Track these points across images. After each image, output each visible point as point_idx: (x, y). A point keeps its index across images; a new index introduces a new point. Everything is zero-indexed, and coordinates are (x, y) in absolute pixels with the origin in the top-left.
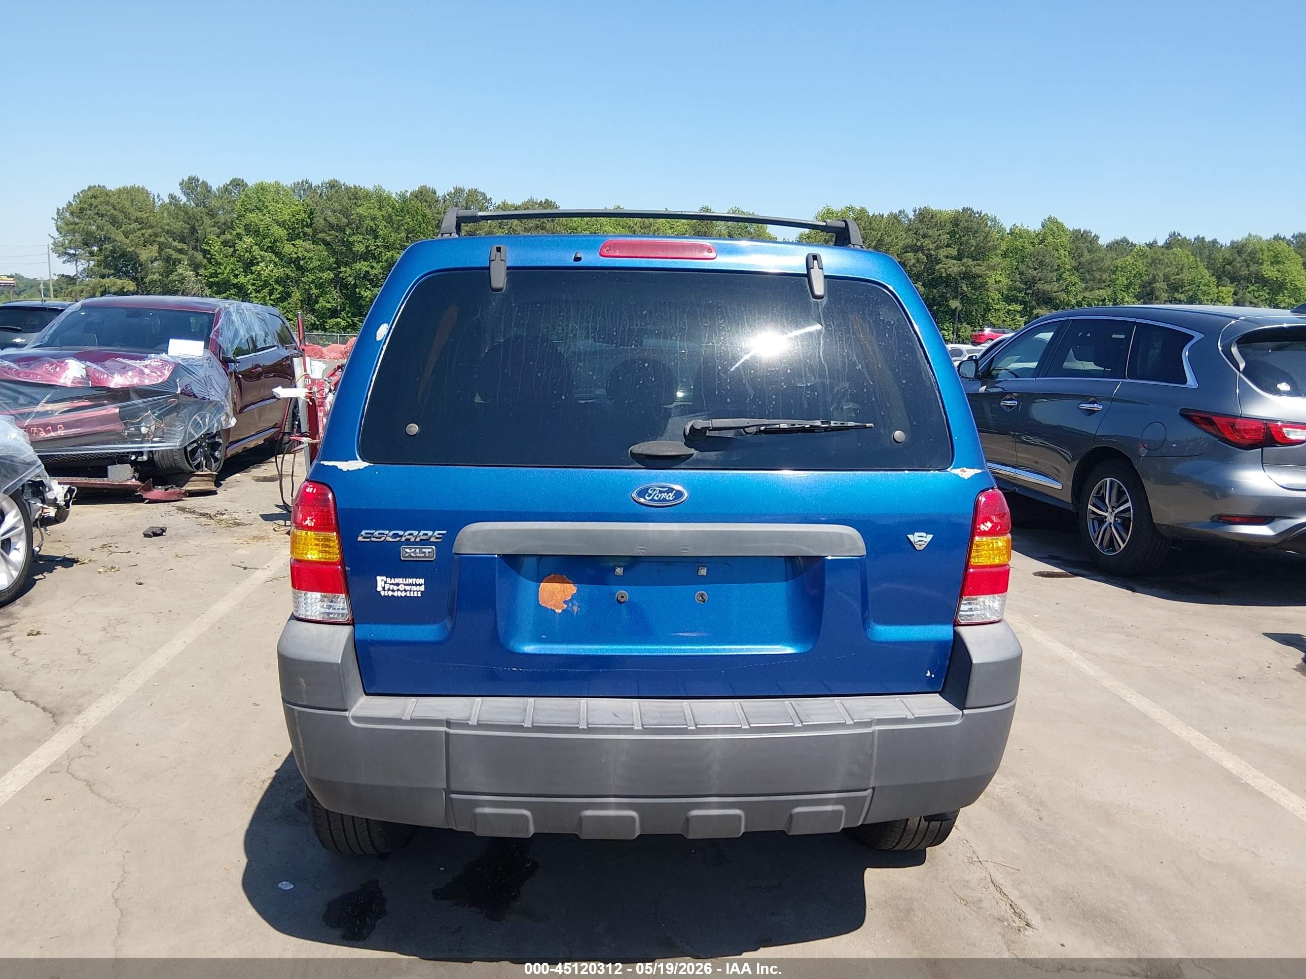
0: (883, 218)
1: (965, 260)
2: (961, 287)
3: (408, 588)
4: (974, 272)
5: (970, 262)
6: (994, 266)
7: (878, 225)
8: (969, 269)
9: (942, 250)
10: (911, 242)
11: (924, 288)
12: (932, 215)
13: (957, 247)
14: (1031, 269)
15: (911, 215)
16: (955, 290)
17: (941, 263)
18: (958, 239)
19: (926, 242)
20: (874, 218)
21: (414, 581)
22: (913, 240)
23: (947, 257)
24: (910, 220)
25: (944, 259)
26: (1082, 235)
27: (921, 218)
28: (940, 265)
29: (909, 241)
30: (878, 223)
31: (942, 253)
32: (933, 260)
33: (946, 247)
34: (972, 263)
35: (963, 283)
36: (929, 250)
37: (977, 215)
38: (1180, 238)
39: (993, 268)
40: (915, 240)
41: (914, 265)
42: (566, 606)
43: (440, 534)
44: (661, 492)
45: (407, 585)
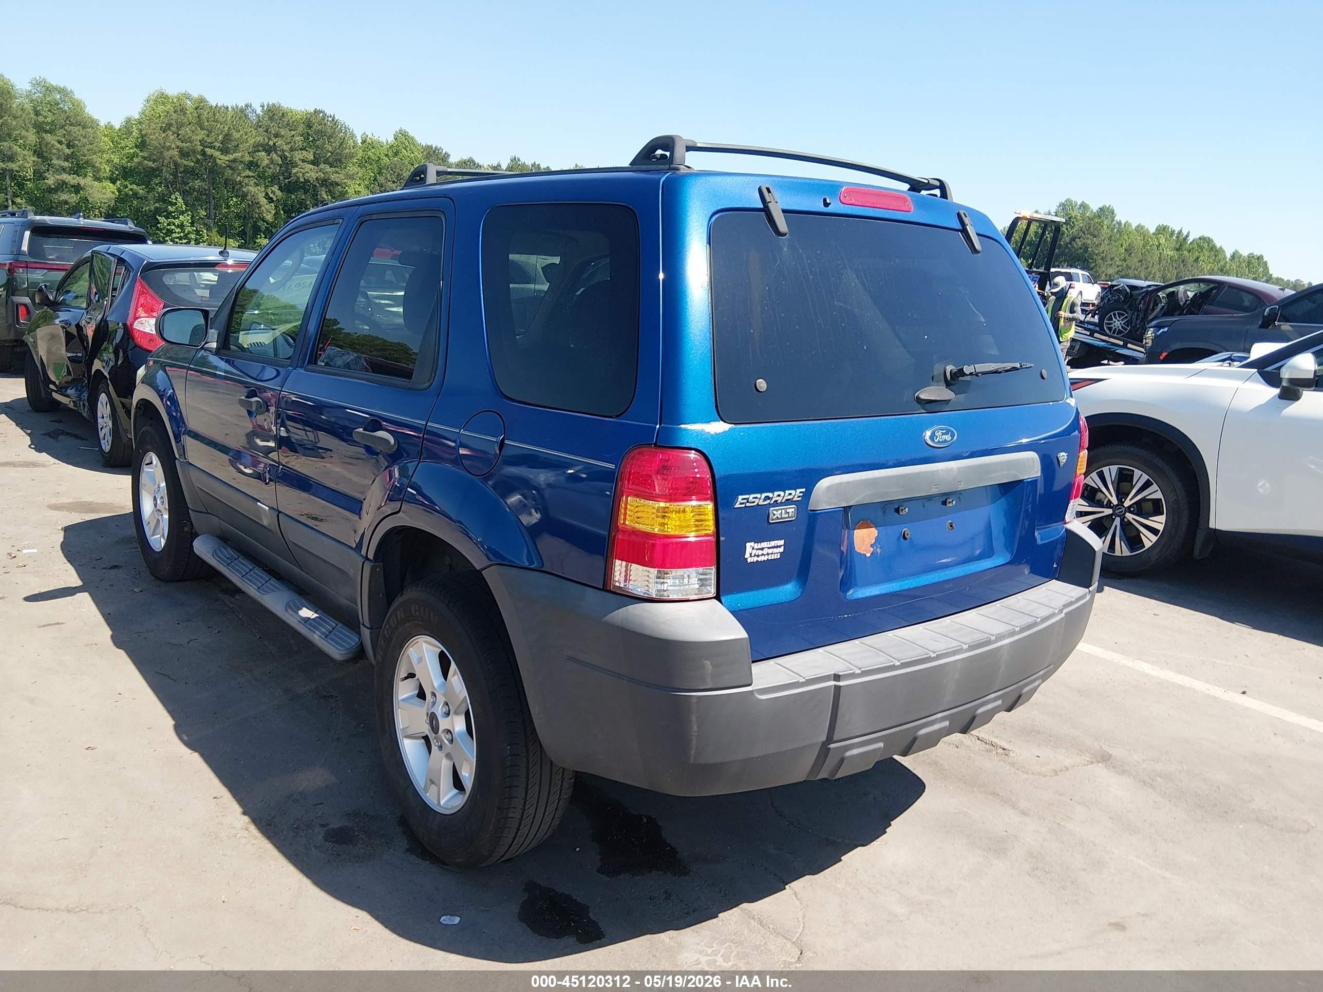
0: (227, 110)
1: (322, 166)
2: (321, 195)
3: (770, 551)
4: (332, 179)
5: (328, 169)
6: (353, 175)
7: (223, 117)
8: (328, 176)
9: (297, 152)
10: (262, 140)
11: (282, 192)
12: (283, 114)
13: (312, 151)
14: (389, 181)
15: (259, 111)
16: (315, 195)
17: (297, 166)
18: (312, 141)
19: (280, 143)
20: (218, 109)
21: (773, 543)
22: (264, 139)
23: (303, 161)
24: (258, 116)
25: (300, 163)
26: (434, 152)
27: (271, 115)
28: (297, 169)
29: (260, 139)
30: (223, 115)
31: (298, 156)
32: (288, 164)
33: (301, 149)
34: (330, 170)
35: (322, 190)
36: (283, 151)
37: (330, 119)
38: (520, 163)
39: (351, 177)
40: (266, 139)
41: (267, 166)
42: (872, 549)
43: (801, 492)
44: (943, 434)
45: (769, 548)
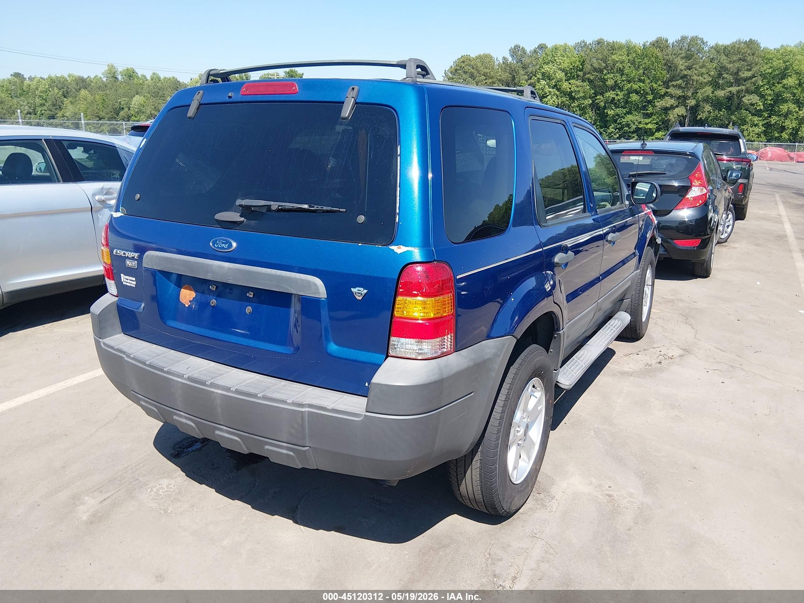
3: (131, 282)
21: (131, 278)
42: (190, 304)
43: (138, 255)
44: (223, 243)
45: (130, 280)
